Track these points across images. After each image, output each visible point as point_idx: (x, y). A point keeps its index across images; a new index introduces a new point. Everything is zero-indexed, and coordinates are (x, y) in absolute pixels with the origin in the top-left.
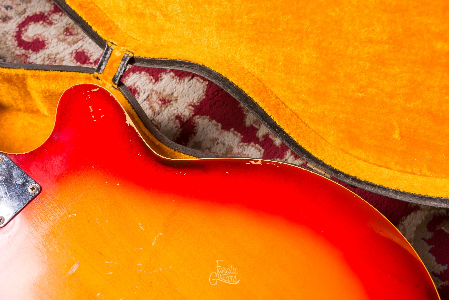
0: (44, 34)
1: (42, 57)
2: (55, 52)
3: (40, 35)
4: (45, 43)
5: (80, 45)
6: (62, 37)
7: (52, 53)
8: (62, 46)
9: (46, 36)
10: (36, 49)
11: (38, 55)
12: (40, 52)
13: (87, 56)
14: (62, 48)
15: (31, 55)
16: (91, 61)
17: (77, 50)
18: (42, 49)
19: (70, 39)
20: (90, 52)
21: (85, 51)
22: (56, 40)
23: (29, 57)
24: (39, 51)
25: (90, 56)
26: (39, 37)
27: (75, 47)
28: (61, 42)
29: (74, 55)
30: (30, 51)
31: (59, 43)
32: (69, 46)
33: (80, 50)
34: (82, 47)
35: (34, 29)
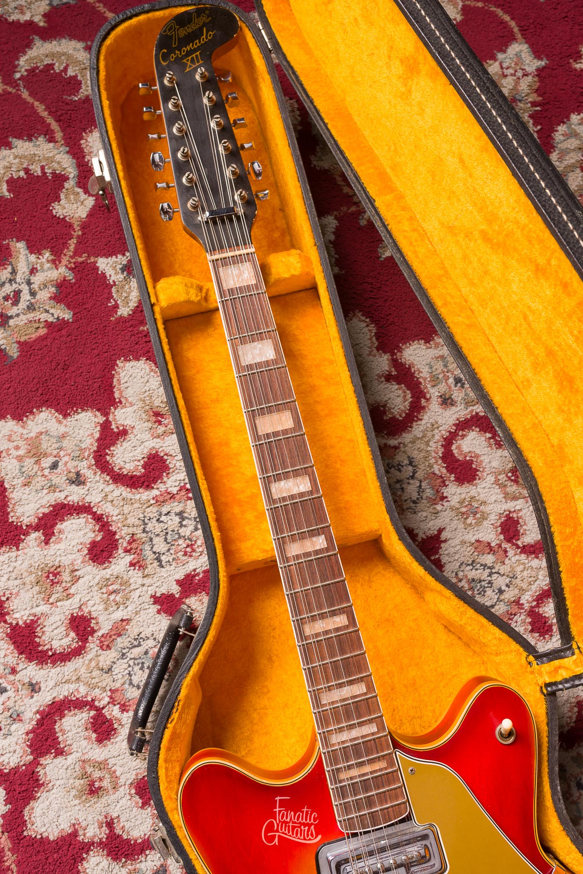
0: (482, 458)
1: (463, 496)
2: (482, 497)
3: (477, 456)
4: (478, 475)
5: (518, 508)
6: (502, 477)
7: (477, 498)
8: (495, 494)
9: (484, 464)
10: (461, 477)
11: (459, 490)
12: (464, 486)
13: (519, 532)
14: (493, 498)
15: (450, 485)
16: (519, 543)
17: (510, 512)
18: (468, 482)
19: (512, 488)
20: (524, 527)
21: (520, 521)
22: (493, 479)
23: (446, 486)
24: (463, 484)
25: (522, 534)
26: (475, 460)
27: (511, 505)
28: (498, 487)
29: (503, 519)
30: (452, 477)
31: (494, 486)
32: (503, 500)
33: (515, 515)
34: (520, 510)
35: (474, 442)
